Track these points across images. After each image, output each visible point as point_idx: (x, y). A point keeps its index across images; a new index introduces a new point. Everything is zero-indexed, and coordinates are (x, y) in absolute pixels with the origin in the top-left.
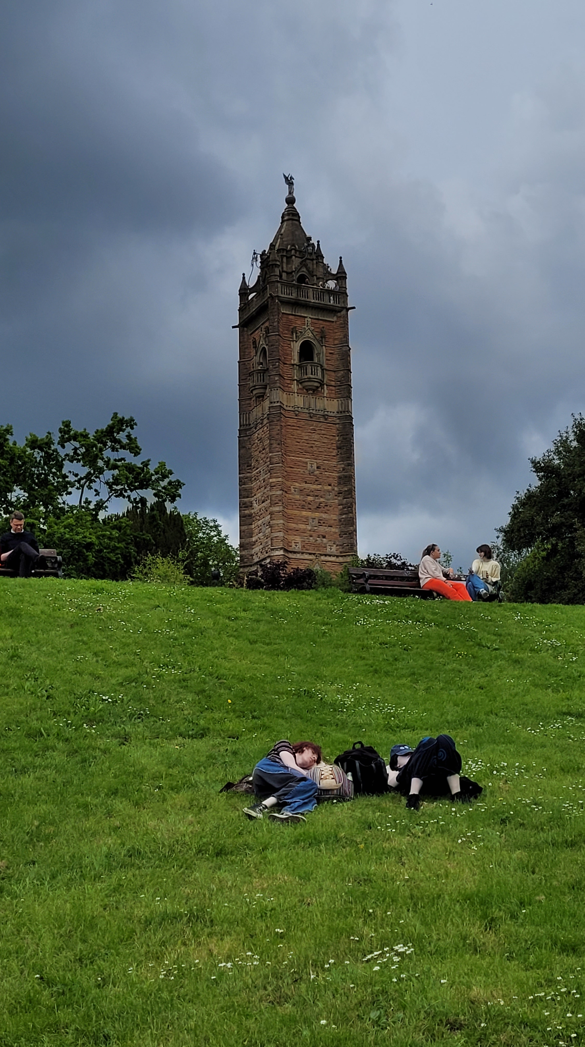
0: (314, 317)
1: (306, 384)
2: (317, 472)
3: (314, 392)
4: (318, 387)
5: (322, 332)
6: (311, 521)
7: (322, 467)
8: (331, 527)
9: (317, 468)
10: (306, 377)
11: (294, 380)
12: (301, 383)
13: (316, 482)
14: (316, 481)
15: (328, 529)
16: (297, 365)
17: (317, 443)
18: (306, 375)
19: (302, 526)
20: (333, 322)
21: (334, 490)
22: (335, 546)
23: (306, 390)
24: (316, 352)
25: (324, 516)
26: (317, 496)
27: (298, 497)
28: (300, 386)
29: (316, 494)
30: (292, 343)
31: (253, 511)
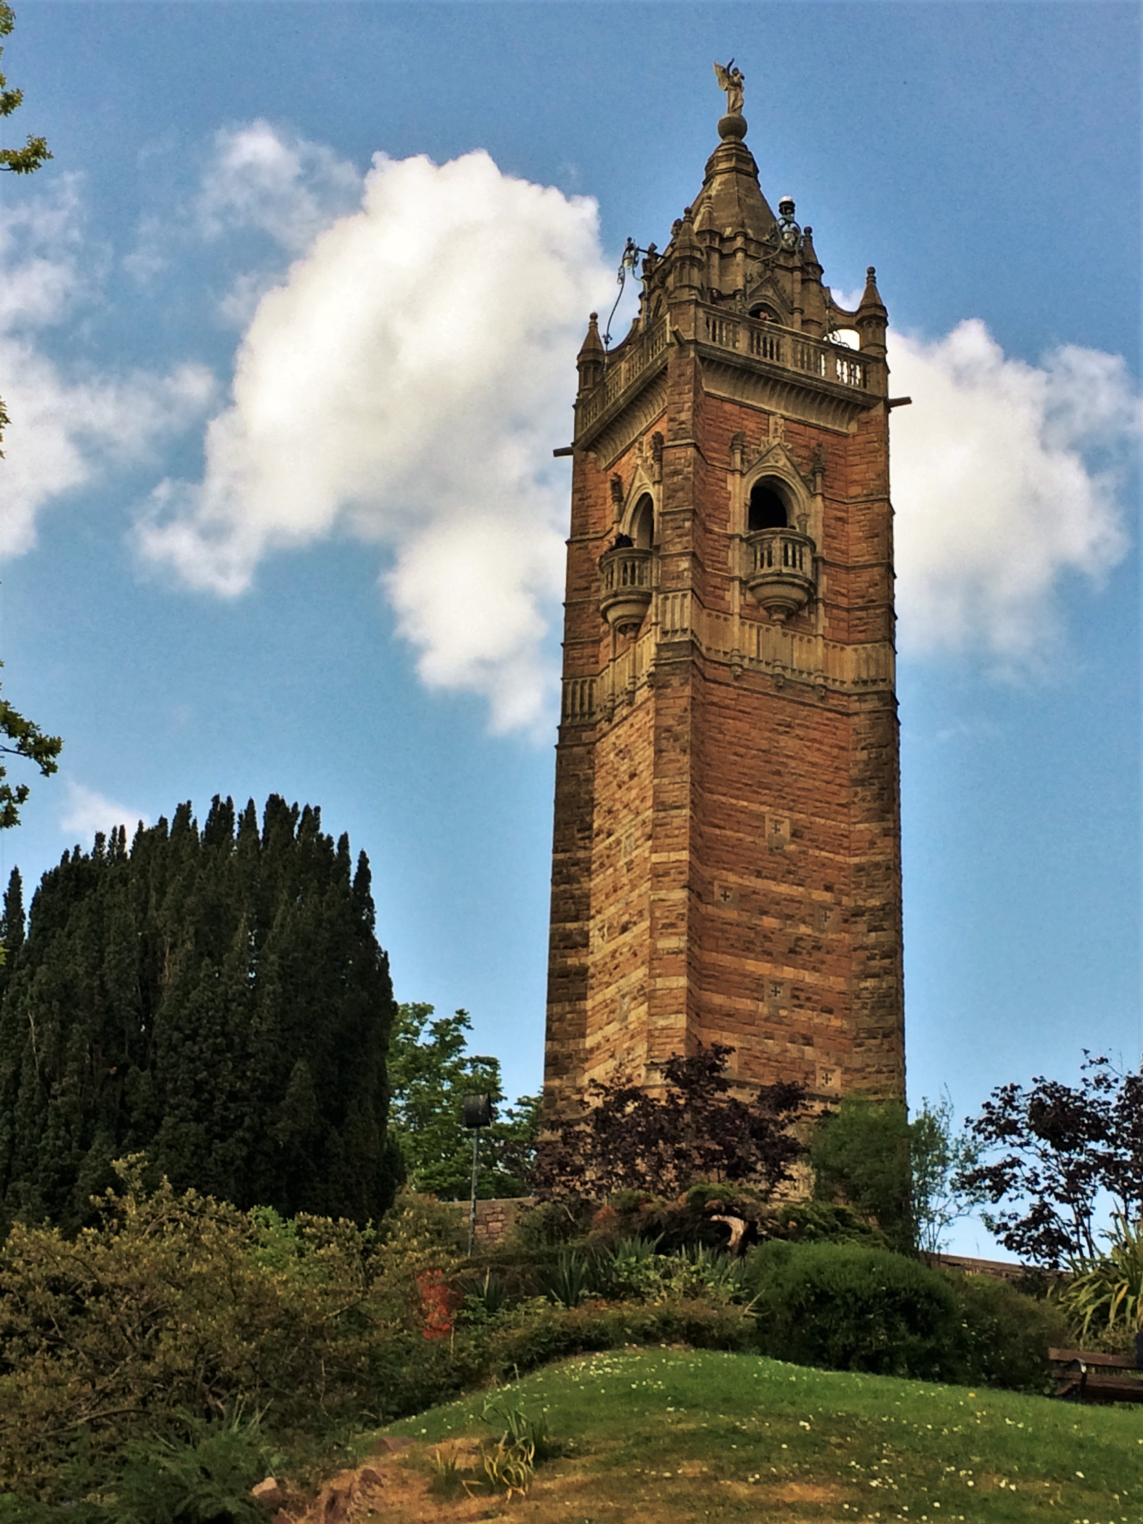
0: (794, 416)
1: (767, 591)
2: (793, 847)
3: (789, 617)
4: (800, 605)
5: (815, 457)
6: (769, 989)
7: (807, 835)
8: (830, 1012)
9: (794, 835)
10: (766, 570)
11: (733, 579)
12: (752, 589)
13: (788, 875)
14: (790, 873)
15: (819, 1019)
16: (742, 540)
17: (793, 763)
18: (770, 564)
19: (745, 1004)
20: (846, 436)
21: (839, 903)
22: (838, 1072)
23: (768, 609)
24: (797, 511)
25: (809, 978)
26: (789, 917)
27: (732, 915)
28: (749, 596)
29: (786, 911)
30: (729, 477)
31: (589, 960)
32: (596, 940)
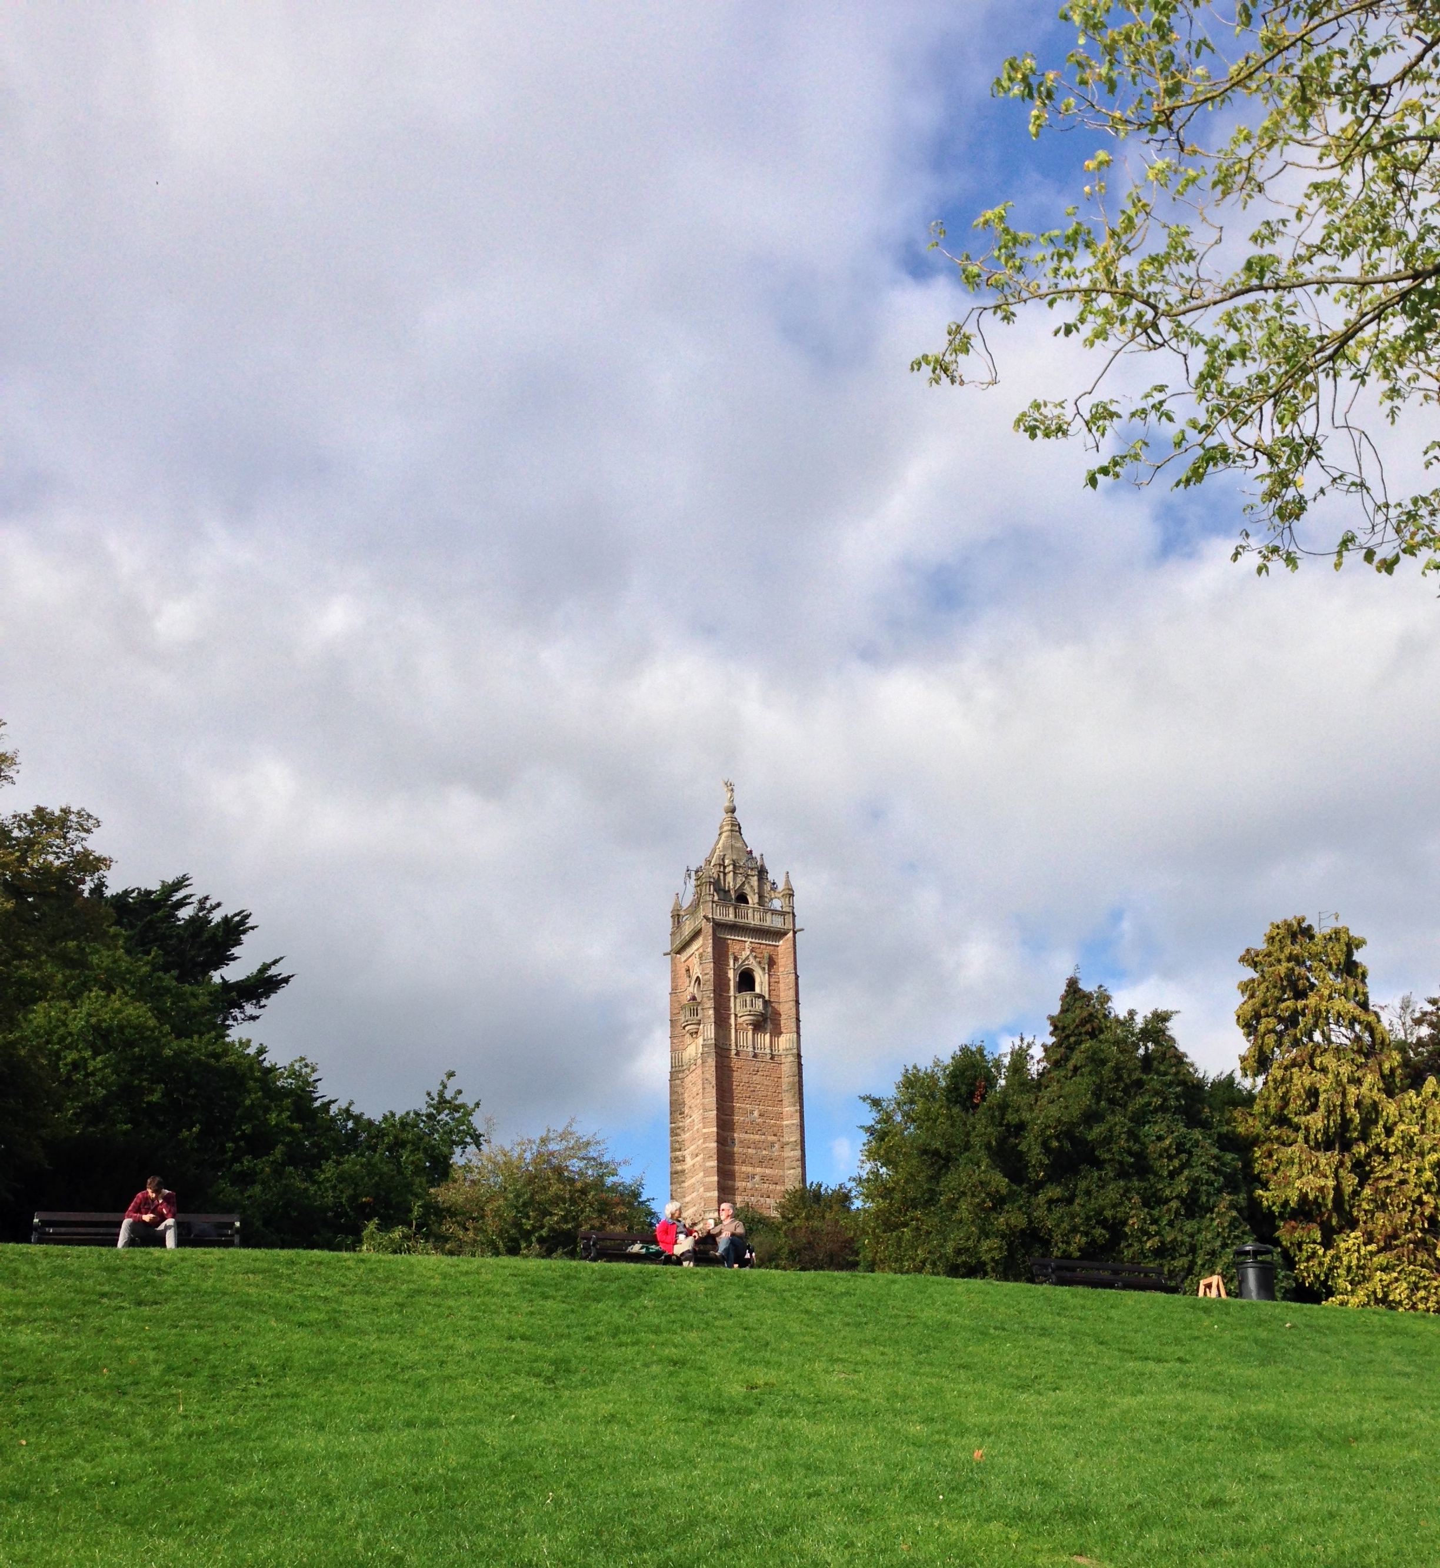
0: (755, 942)
1: (746, 1018)
2: (759, 1120)
3: (755, 1027)
4: (760, 1022)
5: (765, 957)
6: (751, 1177)
7: (766, 1115)
8: (776, 1184)
9: (760, 1115)
10: (745, 1010)
11: (732, 1014)
12: (740, 1017)
14: (758, 1130)
15: (773, 1187)
16: (735, 997)
18: (746, 1007)
19: (742, 1184)
20: (778, 946)
21: (779, 1140)
23: (746, 1024)
24: (757, 982)
25: (768, 1171)
27: (736, 1150)
28: (739, 1020)
29: (758, 1146)
30: (729, 971)
31: (685, 1167)
32: (688, 1159)
